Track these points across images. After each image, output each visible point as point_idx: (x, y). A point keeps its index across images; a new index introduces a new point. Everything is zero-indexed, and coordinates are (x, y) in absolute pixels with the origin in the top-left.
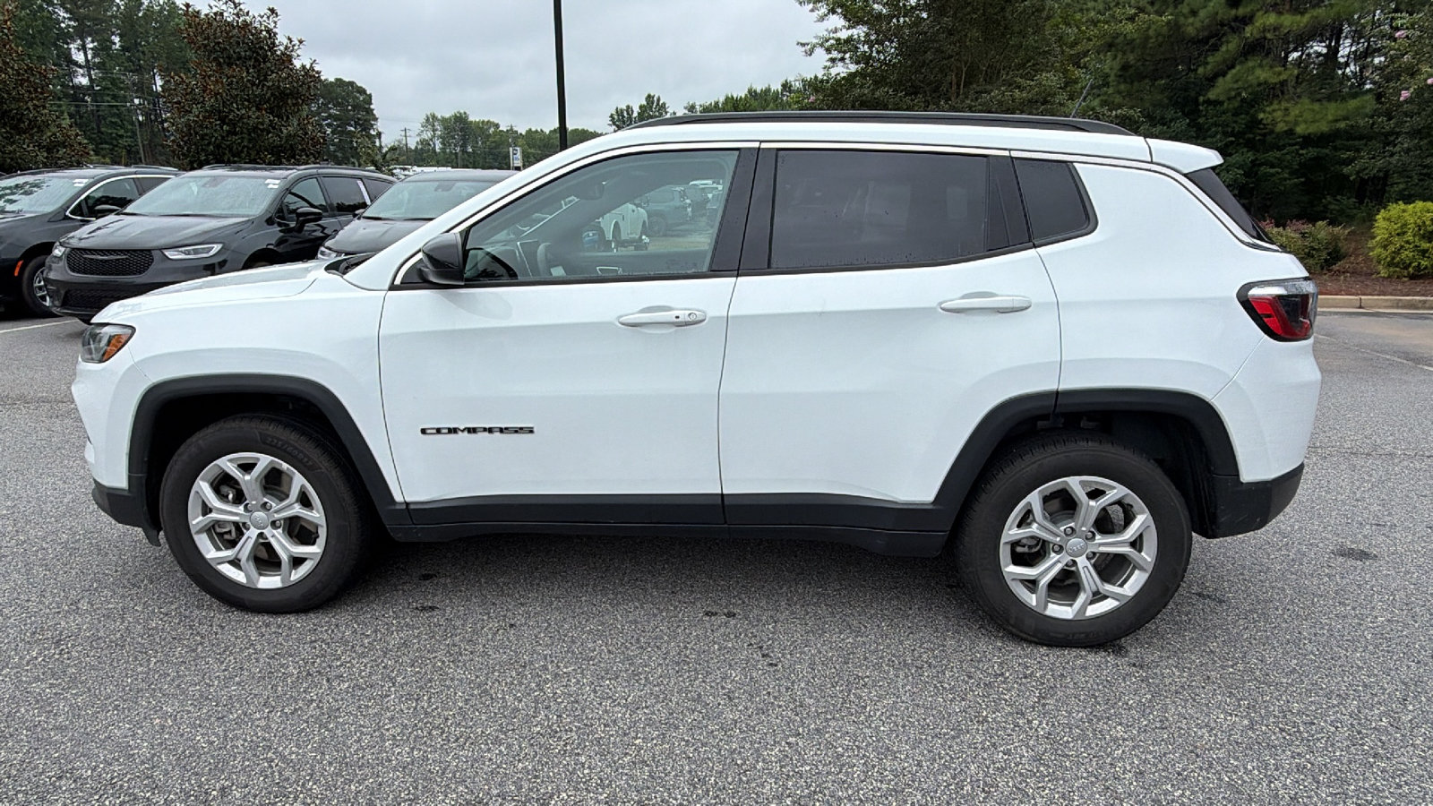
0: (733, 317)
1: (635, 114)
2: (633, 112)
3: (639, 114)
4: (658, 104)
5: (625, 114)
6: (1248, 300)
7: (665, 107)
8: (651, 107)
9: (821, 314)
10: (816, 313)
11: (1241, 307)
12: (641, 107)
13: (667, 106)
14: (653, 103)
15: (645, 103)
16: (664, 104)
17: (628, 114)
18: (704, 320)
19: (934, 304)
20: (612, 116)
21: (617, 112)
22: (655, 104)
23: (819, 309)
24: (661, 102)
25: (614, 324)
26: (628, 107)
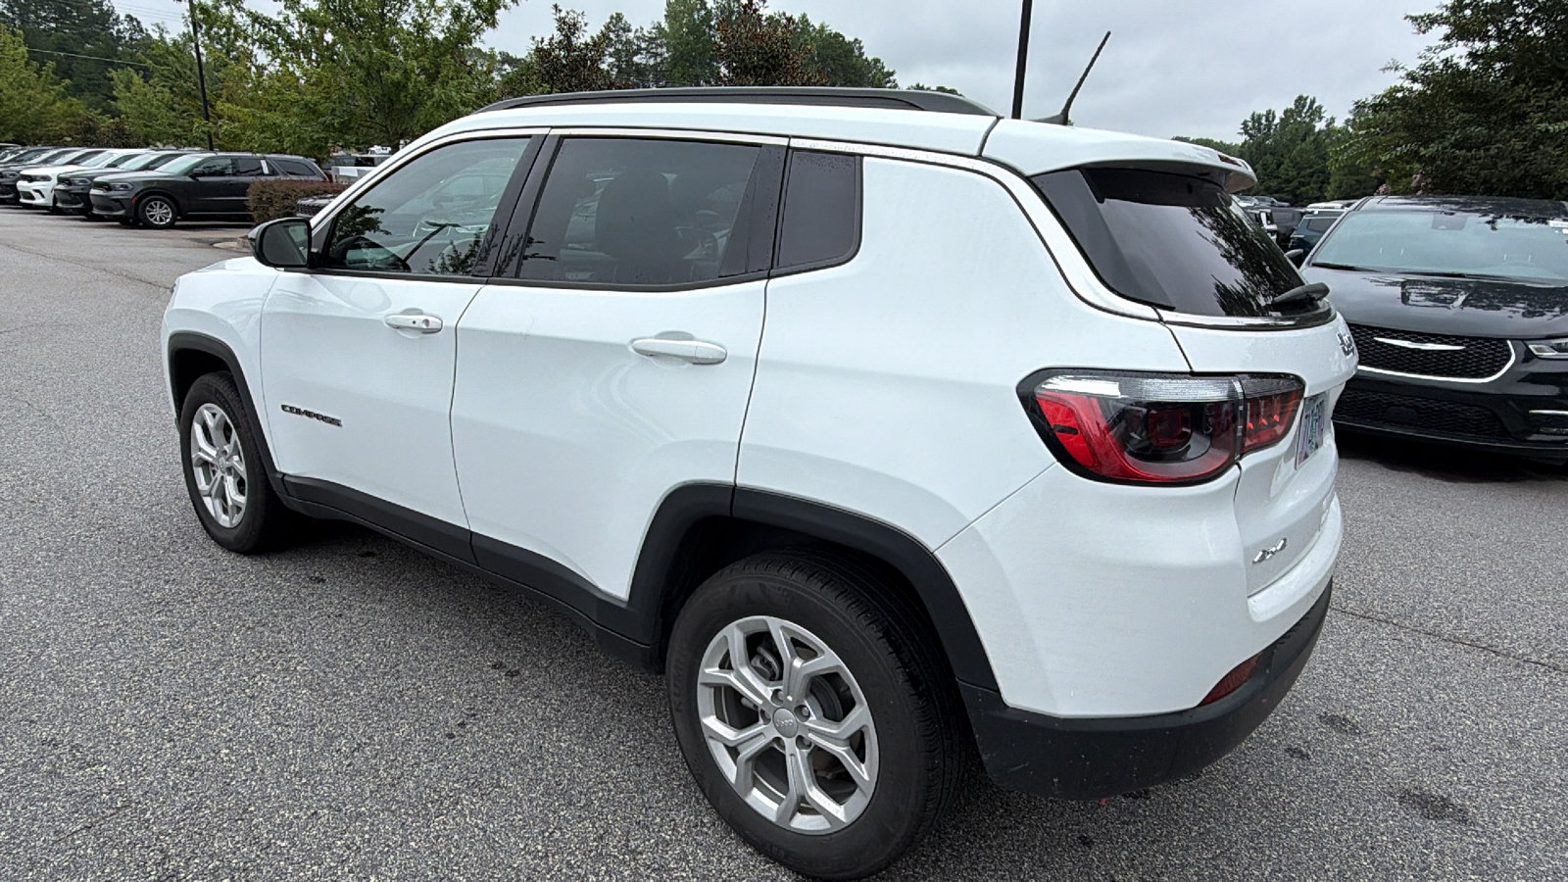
0: (462, 329)
1: (1277, 121)
2: (1274, 117)
3: (1282, 119)
4: (1311, 107)
5: (1263, 121)
6: (1033, 395)
7: (1320, 112)
8: (1301, 111)
9: (526, 337)
10: (521, 335)
11: (1019, 403)
12: (1286, 112)
13: (1323, 110)
14: (1304, 107)
15: (1293, 107)
16: (1320, 107)
17: (1267, 120)
18: (440, 330)
19: (625, 341)
20: (1245, 123)
21: (1253, 119)
22: (1307, 107)
23: (524, 331)
24: (1316, 105)
25: (381, 323)
26: (1269, 112)
